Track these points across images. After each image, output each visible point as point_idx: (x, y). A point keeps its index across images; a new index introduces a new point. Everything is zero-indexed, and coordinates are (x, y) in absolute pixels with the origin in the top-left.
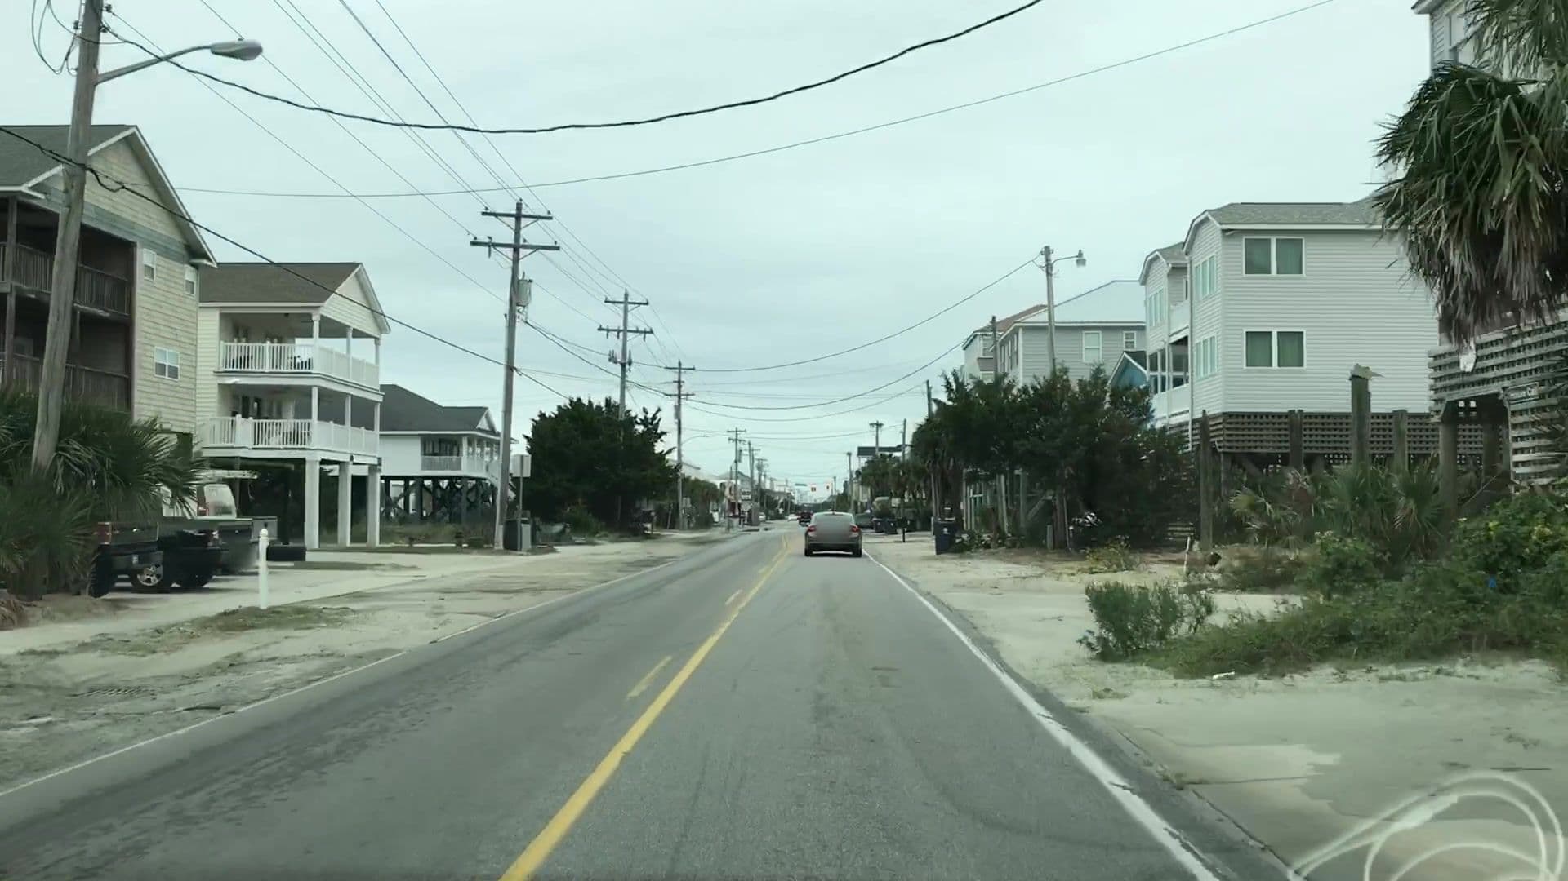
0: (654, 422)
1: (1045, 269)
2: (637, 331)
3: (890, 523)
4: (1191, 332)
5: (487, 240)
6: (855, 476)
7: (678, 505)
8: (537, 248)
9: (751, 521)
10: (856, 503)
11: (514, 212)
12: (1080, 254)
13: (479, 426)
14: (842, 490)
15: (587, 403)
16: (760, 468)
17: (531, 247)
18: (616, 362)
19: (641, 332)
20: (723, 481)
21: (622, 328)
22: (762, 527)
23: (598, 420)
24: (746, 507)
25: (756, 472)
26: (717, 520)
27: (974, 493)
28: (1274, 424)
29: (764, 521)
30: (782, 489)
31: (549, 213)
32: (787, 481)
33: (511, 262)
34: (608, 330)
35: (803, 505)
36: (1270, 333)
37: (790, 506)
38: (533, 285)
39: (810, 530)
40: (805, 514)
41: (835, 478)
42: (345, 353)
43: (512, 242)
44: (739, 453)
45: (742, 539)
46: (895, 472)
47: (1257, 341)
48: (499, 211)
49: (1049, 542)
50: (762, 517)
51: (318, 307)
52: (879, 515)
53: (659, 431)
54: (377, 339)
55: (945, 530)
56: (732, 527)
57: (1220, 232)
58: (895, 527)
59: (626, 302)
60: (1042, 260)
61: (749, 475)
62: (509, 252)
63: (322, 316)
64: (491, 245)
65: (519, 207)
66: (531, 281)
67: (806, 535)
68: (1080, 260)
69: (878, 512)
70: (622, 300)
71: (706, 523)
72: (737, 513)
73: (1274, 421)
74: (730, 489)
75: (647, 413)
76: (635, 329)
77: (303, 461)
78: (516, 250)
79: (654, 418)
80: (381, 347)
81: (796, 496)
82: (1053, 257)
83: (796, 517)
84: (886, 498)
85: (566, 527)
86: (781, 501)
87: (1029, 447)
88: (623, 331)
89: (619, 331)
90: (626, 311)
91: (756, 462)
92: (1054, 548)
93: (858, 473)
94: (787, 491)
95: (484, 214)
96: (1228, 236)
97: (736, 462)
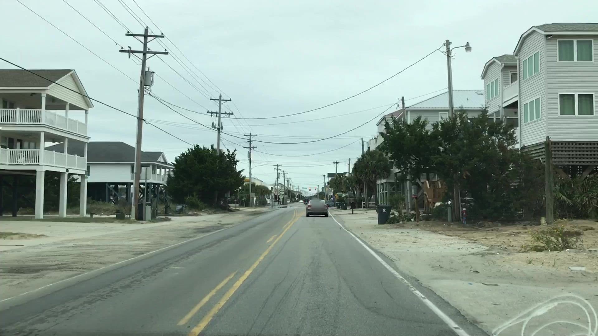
0: (233, 156)
1: (446, 54)
2: (226, 113)
3: (344, 204)
4: (520, 99)
5: (127, 49)
6: (327, 184)
7: (249, 195)
8: (155, 53)
9: (284, 203)
10: (327, 195)
11: (143, 33)
12: (468, 44)
13: (158, 160)
14: (321, 190)
15: (202, 148)
16: (288, 181)
17: (152, 53)
18: (215, 128)
19: (228, 114)
20: (272, 186)
21: (218, 112)
22: (288, 206)
23: (206, 155)
24: (281, 197)
25: (286, 182)
26: (268, 202)
27: (383, 191)
28: (576, 148)
29: (289, 203)
30: (297, 191)
31: (162, 33)
32: (299, 187)
33: (141, 61)
34: (212, 113)
35: (306, 196)
36: (573, 95)
37: (300, 197)
38: (155, 75)
39: (308, 207)
40: (306, 200)
41: (318, 186)
42: (65, 116)
43: (142, 49)
44: (278, 175)
45: (279, 210)
46: (345, 182)
47: (567, 100)
48: (134, 33)
49: (449, 218)
50: (289, 201)
51: (45, 89)
52: (338, 200)
53: (235, 160)
54: (86, 111)
55: (384, 210)
56: (275, 206)
57: (544, 37)
58: (347, 205)
59: (220, 100)
60: (444, 49)
61: (283, 184)
62: (141, 55)
63: (47, 95)
64: (131, 52)
65: (146, 30)
66: (153, 72)
67: (307, 208)
68: (468, 48)
69: (337, 199)
70: (219, 98)
71: (263, 203)
72: (278, 200)
73: (576, 146)
74: (275, 190)
75: (229, 152)
76: (224, 112)
77: (35, 171)
78: (144, 54)
79: (233, 154)
80: (88, 115)
81: (303, 193)
82: (451, 47)
83: (302, 201)
84: (341, 193)
85: (183, 207)
86: (297, 195)
87: (441, 159)
88: (219, 114)
89: (217, 113)
90: (220, 104)
91: (286, 180)
92: (452, 221)
93: (328, 183)
94: (300, 191)
95: (127, 35)
96: (548, 39)
97: (277, 178)
